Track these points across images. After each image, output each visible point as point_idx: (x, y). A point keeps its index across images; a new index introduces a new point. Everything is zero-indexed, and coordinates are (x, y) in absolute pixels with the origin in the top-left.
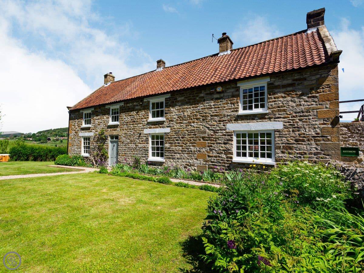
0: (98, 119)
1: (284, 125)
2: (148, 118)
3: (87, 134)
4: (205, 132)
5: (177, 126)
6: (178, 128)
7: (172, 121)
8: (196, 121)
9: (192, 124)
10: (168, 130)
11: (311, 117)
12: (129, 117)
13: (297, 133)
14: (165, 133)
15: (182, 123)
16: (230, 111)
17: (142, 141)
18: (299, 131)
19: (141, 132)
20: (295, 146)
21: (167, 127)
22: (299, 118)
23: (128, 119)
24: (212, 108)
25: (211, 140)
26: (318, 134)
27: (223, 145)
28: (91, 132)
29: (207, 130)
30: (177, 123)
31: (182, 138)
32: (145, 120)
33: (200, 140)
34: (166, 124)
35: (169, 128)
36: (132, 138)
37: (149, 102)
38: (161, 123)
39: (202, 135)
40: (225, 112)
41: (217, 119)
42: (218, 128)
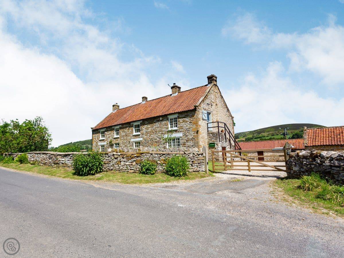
0: (109, 134)
1: (183, 135)
2: (133, 133)
3: (103, 143)
4: (156, 139)
5: (145, 137)
6: (146, 138)
7: (143, 134)
8: (153, 134)
9: (151, 136)
10: (141, 139)
11: (190, 131)
12: (124, 133)
13: (187, 138)
14: (141, 141)
15: (147, 135)
16: (165, 129)
17: (131, 145)
18: (187, 137)
19: (130, 141)
20: (186, 143)
21: (142, 137)
22: (187, 131)
23: (124, 134)
24: (159, 128)
25: (159, 143)
26: (192, 138)
27: (163, 145)
28: (105, 142)
29: (157, 138)
30: (145, 135)
31: (148, 142)
32: (131, 134)
33: (155, 143)
34: (141, 136)
35: (142, 138)
36: (126, 144)
37: (133, 125)
38: (139, 135)
39: (155, 141)
40: (163, 130)
41: (161, 132)
42: (161, 137)
